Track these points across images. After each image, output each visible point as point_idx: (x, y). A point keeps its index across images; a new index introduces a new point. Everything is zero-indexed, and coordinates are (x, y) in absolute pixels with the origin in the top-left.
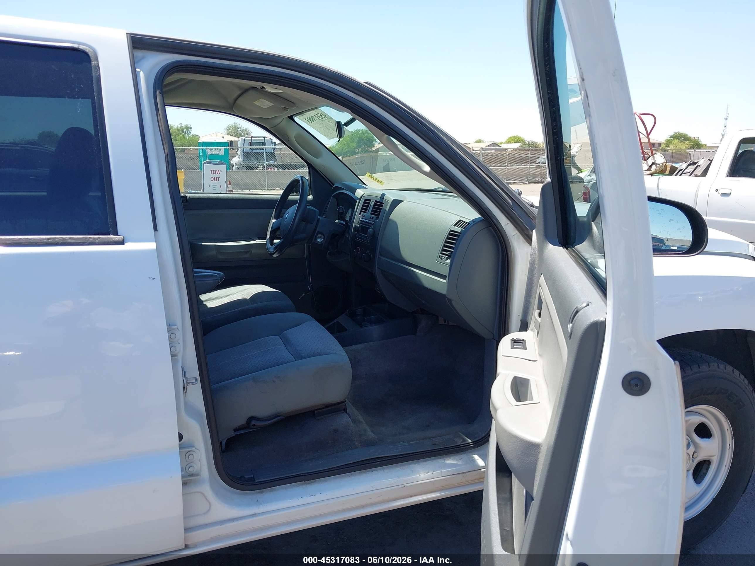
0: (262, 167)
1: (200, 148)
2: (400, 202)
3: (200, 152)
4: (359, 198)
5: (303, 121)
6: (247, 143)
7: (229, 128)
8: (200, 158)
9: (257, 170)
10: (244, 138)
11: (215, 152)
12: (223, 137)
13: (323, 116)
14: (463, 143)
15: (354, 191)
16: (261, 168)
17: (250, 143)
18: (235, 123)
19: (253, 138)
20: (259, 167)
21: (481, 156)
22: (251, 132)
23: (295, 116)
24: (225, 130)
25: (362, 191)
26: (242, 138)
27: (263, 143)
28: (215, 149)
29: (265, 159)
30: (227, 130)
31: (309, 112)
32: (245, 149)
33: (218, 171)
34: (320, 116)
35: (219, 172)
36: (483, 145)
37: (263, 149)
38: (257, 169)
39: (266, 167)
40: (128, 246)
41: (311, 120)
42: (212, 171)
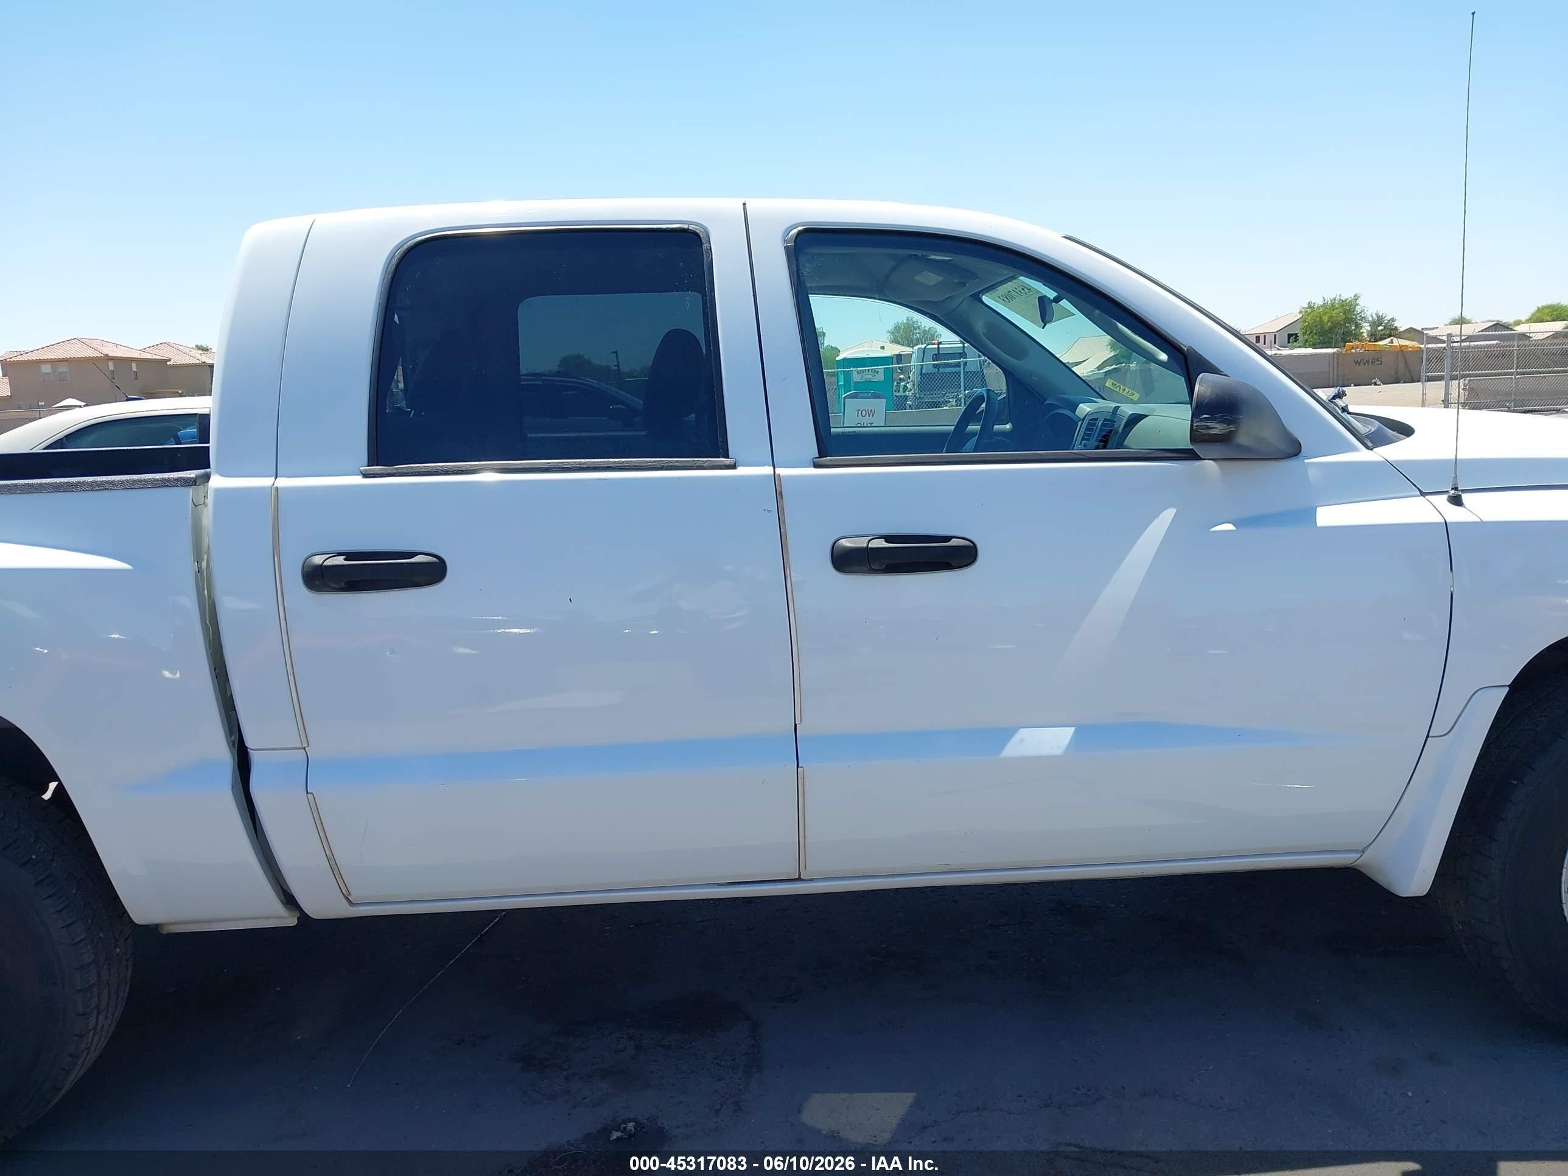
0: (956, 401)
1: (839, 371)
2: (1141, 417)
3: (840, 379)
4: (1082, 418)
5: (997, 302)
6: (929, 355)
7: (897, 328)
8: (839, 389)
9: (945, 408)
10: (923, 346)
11: (868, 377)
12: (883, 348)
13: (1025, 290)
14: (1420, 330)
15: (1074, 407)
16: (953, 401)
17: (935, 356)
18: (908, 319)
19: (941, 346)
20: (950, 402)
21: (1449, 353)
22: (941, 335)
23: (983, 295)
24: (889, 334)
25: (1088, 407)
26: (920, 346)
27: (960, 353)
28: (867, 371)
29: (962, 384)
30: (892, 333)
31: (1004, 286)
32: (924, 367)
33: (870, 411)
34: (1022, 291)
35: (872, 413)
36: (1468, 330)
37: (958, 365)
38: (946, 406)
39: (963, 400)
40: (741, 471)
41: (1007, 298)
42: (860, 412)
